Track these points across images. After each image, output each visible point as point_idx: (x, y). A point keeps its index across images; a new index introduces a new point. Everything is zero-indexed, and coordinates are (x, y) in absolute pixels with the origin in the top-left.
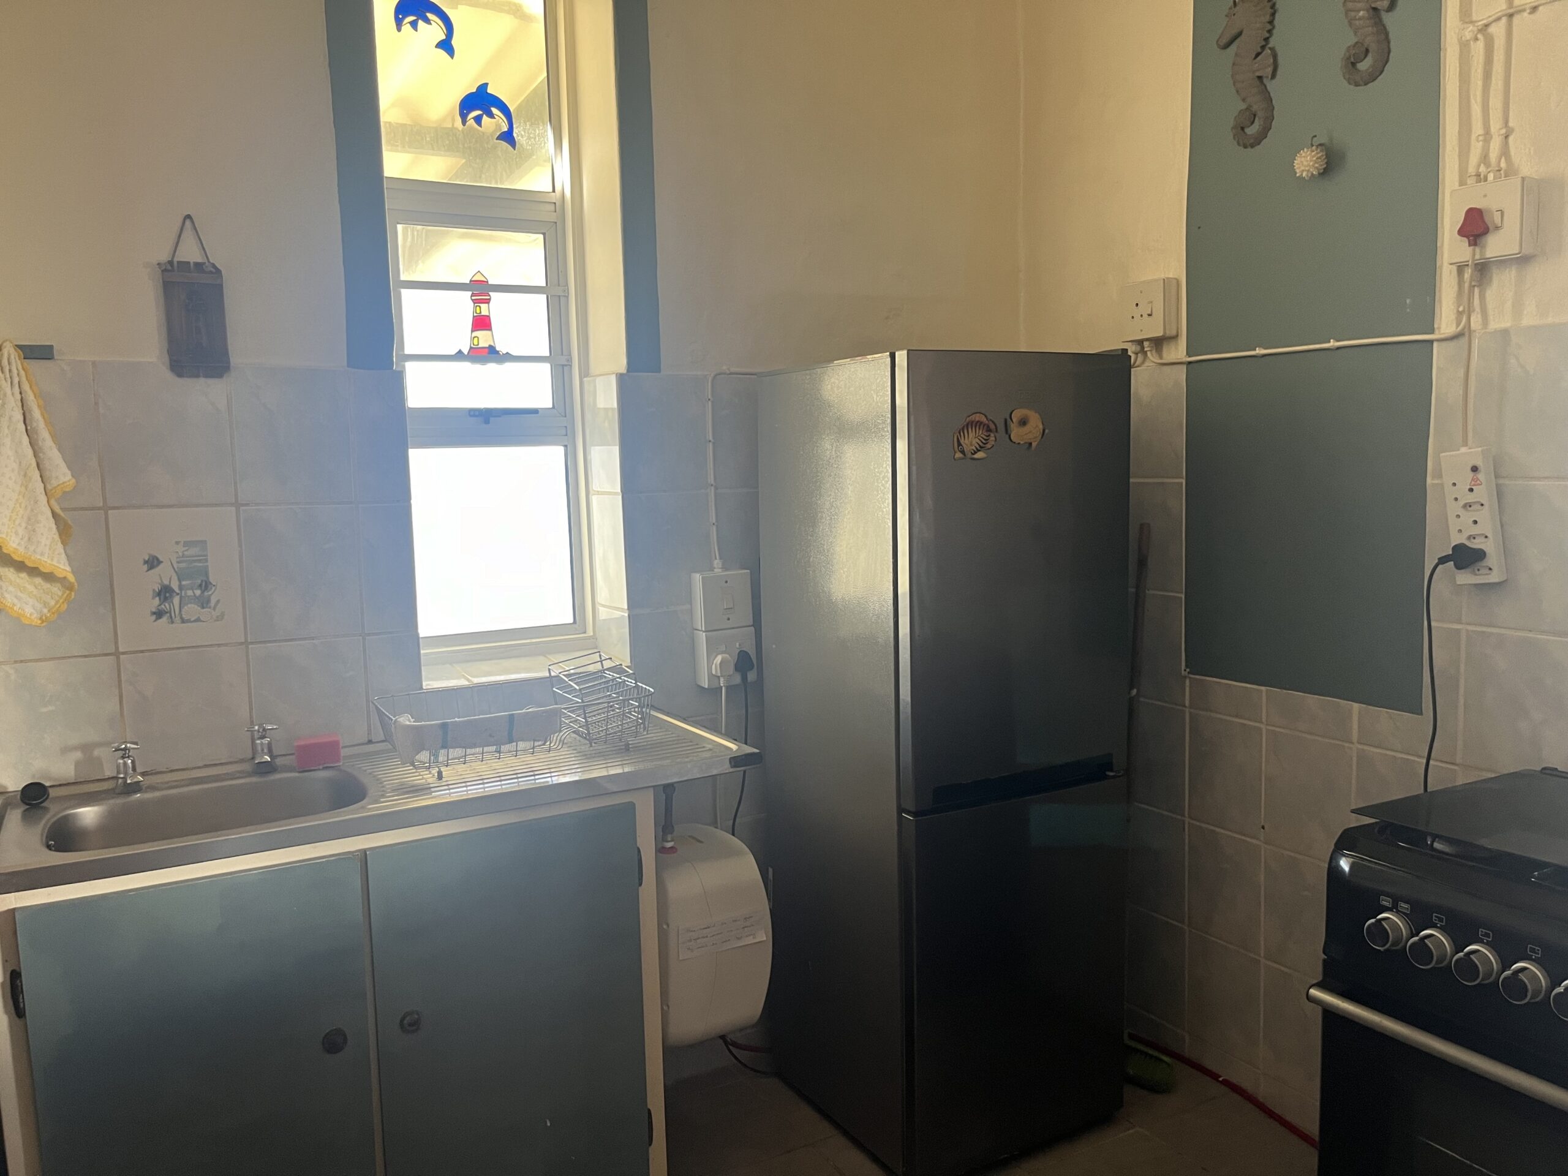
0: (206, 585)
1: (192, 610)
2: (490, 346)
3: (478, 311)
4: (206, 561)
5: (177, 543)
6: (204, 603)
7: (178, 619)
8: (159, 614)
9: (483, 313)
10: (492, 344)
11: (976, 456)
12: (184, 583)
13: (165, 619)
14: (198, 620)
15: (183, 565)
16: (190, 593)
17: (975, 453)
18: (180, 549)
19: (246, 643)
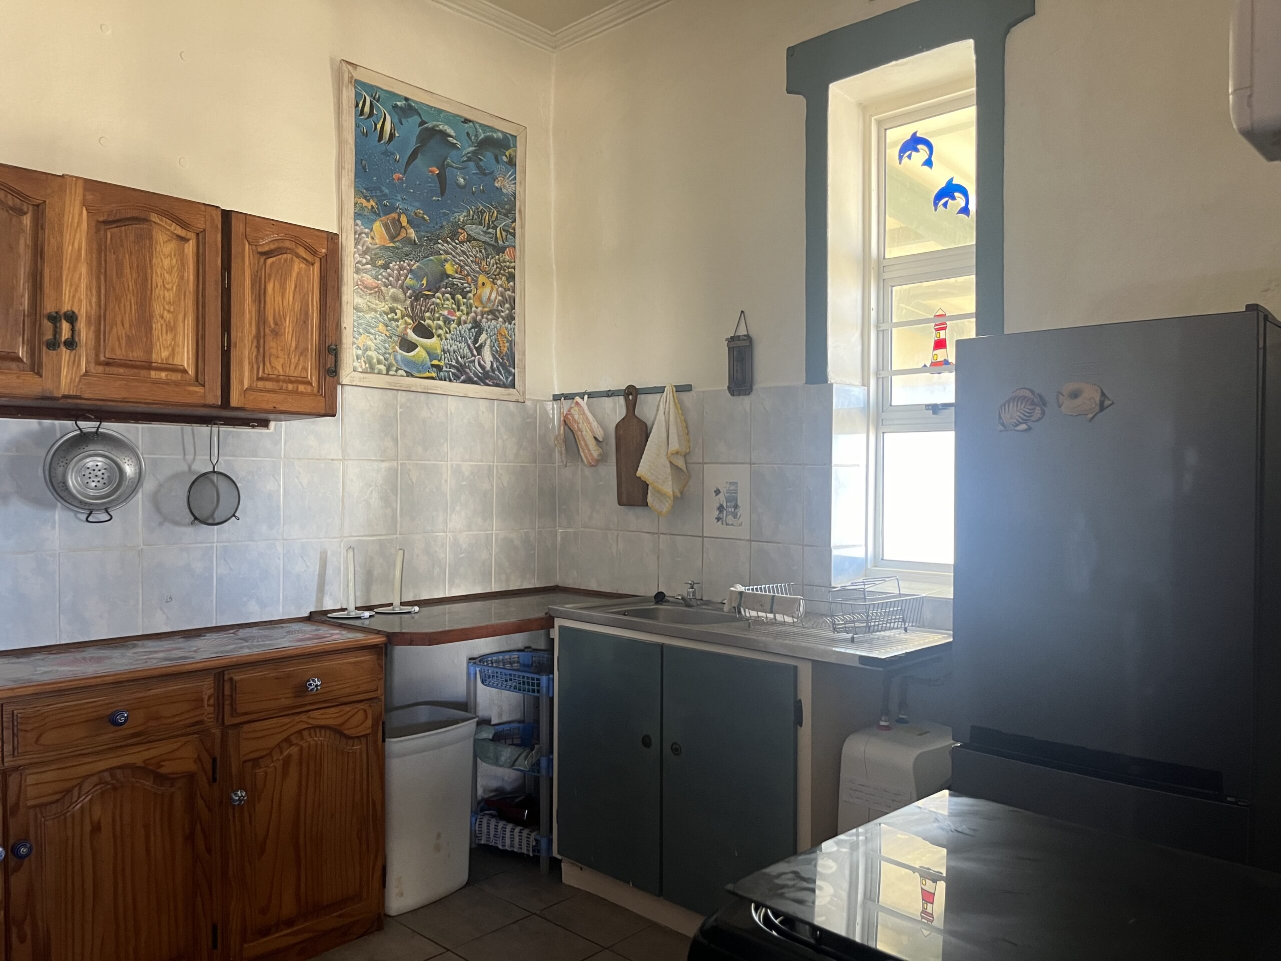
0: (736, 507)
1: (730, 519)
2: (945, 360)
3: (938, 336)
4: (736, 493)
5: (727, 483)
6: (735, 516)
7: (724, 523)
8: (718, 519)
9: (941, 337)
10: (946, 358)
11: (1018, 428)
12: (728, 504)
13: (720, 522)
14: (732, 525)
15: (728, 494)
16: (730, 509)
17: (1017, 425)
18: (728, 486)
19: (750, 540)
